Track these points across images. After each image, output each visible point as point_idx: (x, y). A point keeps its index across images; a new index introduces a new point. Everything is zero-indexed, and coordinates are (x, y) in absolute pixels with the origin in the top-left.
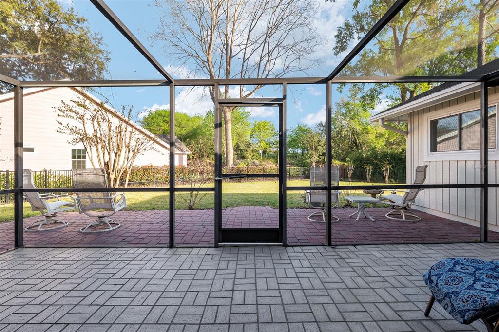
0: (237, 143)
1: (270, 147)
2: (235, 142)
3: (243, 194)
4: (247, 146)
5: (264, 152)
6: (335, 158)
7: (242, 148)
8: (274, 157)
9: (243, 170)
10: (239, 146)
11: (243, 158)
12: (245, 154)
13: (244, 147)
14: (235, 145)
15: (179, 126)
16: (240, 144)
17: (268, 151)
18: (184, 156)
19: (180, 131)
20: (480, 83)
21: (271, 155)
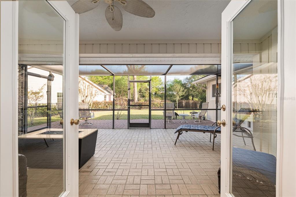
0: (141, 89)
1: (159, 91)
2: (139, 88)
3: (141, 115)
4: (146, 90)
5: (155, 94)
6: (195, 97)
7: (143, 91)
8: (161, 97)
9: (142, 104)
10: (141, 90)
11: (144, 97)
12: (144, 94)
13: (144, 90)
14: (139, 90)
15: (108, 79)
16: (142, 89)
17: (158, 93)
18: (111, 96)
19: (109, 82)
20: (216, 75)
21: (159, 95)
